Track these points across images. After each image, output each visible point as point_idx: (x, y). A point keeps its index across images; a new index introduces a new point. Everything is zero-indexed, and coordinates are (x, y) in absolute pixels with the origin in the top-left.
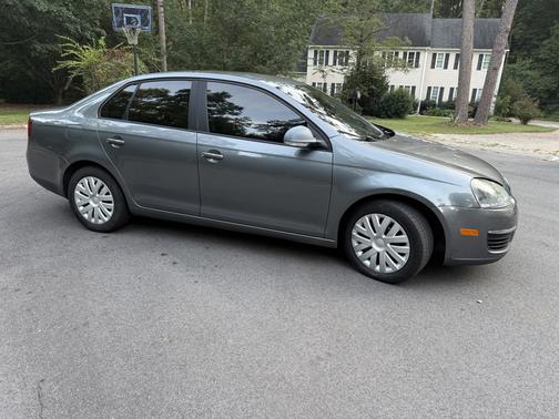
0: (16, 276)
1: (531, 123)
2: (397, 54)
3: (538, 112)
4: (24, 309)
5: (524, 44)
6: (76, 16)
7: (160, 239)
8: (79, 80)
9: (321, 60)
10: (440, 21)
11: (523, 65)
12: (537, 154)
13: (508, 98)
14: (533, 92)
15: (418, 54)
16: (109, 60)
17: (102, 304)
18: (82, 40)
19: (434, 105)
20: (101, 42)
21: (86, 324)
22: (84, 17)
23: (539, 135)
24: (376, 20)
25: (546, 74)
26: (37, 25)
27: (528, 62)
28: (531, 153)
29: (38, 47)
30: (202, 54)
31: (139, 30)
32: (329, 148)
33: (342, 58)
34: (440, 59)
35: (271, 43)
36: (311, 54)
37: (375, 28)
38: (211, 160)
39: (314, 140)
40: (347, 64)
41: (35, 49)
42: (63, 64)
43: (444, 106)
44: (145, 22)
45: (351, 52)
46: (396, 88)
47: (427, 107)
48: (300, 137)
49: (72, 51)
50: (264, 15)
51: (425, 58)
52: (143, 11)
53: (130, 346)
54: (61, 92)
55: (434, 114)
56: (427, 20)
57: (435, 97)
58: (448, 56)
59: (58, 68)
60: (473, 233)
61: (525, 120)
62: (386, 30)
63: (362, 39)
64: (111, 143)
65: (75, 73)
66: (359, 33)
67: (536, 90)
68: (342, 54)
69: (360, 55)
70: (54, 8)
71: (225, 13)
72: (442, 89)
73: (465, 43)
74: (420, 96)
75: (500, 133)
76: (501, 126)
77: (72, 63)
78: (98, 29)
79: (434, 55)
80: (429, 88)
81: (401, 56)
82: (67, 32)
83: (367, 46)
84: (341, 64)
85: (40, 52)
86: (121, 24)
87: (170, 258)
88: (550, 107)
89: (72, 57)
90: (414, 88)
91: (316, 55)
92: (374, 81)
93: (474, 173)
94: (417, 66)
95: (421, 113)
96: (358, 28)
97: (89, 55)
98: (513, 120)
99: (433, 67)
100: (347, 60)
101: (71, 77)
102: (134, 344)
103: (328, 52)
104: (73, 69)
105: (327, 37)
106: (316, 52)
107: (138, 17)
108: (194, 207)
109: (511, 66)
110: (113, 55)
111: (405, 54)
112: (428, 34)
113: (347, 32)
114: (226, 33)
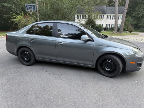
0: (5, 80)
1: (132, 32)
2: (98, 16)
3: (134, 30)
4: (9, 90)
5: (129, 13)
6: (15, 7)
7: (45, 67)
8: (16, 24)
9: (79, 18)
10: (108, 7)
11: (129, 18)
12: (137, 40)
13: (126, 26)
14: (132, 25)
15: (103, 16)
16: (25, 19)
17: (31, 87)
18: (17, 14)
19: (108, 29)
20: (22, 14)
21: (28, 94)
22: (17, 7)
23: (136, 35)
24: (93, 7)
25: (135, 20)
26: (4, 10)
27: (130, 17)
28: (135, 40)
29: (5, 16)
30: (48, 17)
31: (33, 11)
32: (93, 41)
33: (84, 17)
34: (109, 17)
35: (66, 14)
36: (76, 16)
37: (93, 9)
38: (60, 45)
39: (89, 39)
40: (85, 19)
41: (4, 16)
42: (12, 20)
43: (110, 29)
44: (34, 8)
45: (86, 16)
46: (98, 25)
47: (106, 29)
48: (85, 38)
49: (15, 17)
50: (65, 6)
51: (105, 17)
52: (33, 5)
53: (42, 100)
54: (11, 27)
55: (108, 31)
56: (105, 7)
57: (108, 27)
58: (111, 16)
59: (11, 21)
60: (134, 63)
61: (131, 32)
62: (95, 10)
63: (89, 12)
64: (30, 41)
65: (15, 22)
66: (89, 11)
67: (132, 24)
68: (84, 16)
69: (89, 16)
70: (9, 5)
71: (54, 6)
72: (110, 24)
73: (116, 13)
74: (104, 26)
75: (126, 35)
76: (125, 33)
77: (15, 20)
78: (21, 11)
79: (107, 16)
80: (106, 24)
81: (99, 16)
82: (13, 12)
83: (91, 14)
84: (84, 19)
85: (6, 17)
86: (28, 9)
87: (48, 73)
88: (136, 28)
89: (15, 18)
90: (102, 24)
91: (77, 17)
92: (93, 23)
93: (132, 46)
94: (103, 19)
95: (104, 31)
96: (88, 9)
97: (19, 17)
98: (128, 32)
99: (107, 19)
100: (85, 18)
101: (14, 23)
102: (43, 100)
103: (80, 16)
104: (15, 21)
105: (80, 12)
106: (77, 16)
107: (32, 7)
108: (55, 58)
109: (126, 18)
110: (26, 17)
111: (100, 16)
112: (106, 11)
113: (86, 10)
114: (55, 11)
